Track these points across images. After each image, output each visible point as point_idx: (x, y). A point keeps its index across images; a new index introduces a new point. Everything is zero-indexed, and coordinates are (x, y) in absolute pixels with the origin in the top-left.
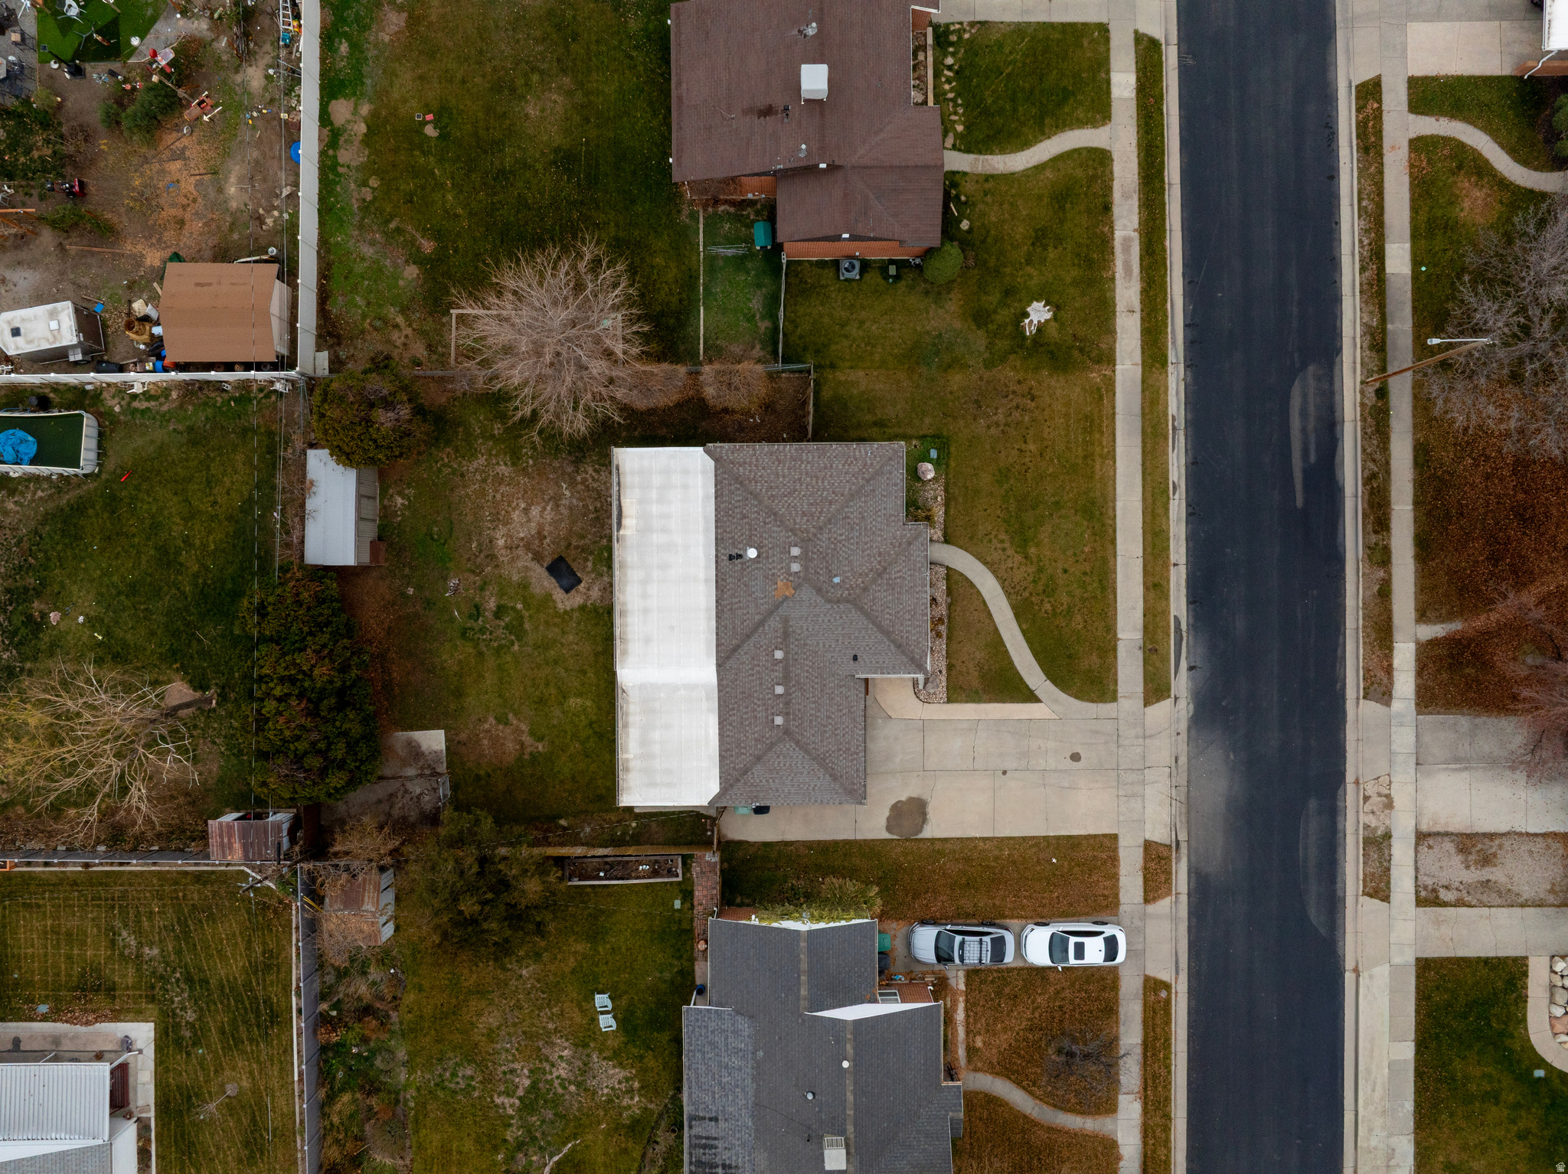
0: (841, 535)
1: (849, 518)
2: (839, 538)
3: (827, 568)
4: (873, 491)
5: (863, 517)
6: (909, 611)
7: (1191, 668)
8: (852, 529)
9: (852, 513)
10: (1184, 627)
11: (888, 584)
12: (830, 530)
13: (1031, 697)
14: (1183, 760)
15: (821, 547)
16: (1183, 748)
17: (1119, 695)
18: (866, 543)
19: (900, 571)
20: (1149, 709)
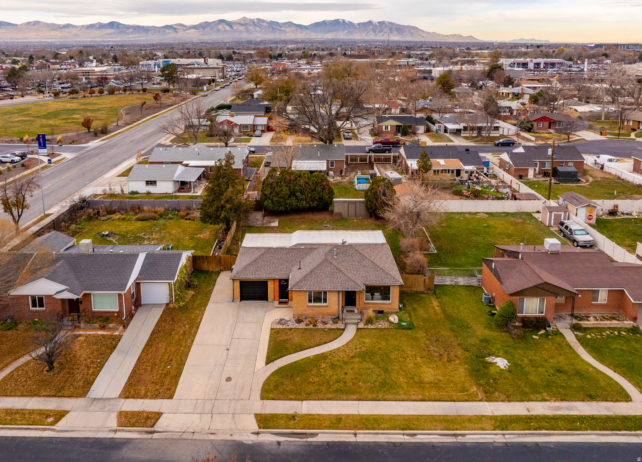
0: (355, 258)
1: (364, 261)
2: (354, 257)
3: (340, 253)
4: (378, 271)
5: (365, 267)
6: (321, 281)
7: (279, 443)
8: (359, 262)
9: (366, 262)
10: (310, 439)
11: (334, 272)
12: (357, 254)
13: (269, 361)
14: (212, 437)
15: (349, 251)
16: (220, 437)
17: (265, 401)
18: (353, 268)
19: (341, 277)
20: (253, 417)
